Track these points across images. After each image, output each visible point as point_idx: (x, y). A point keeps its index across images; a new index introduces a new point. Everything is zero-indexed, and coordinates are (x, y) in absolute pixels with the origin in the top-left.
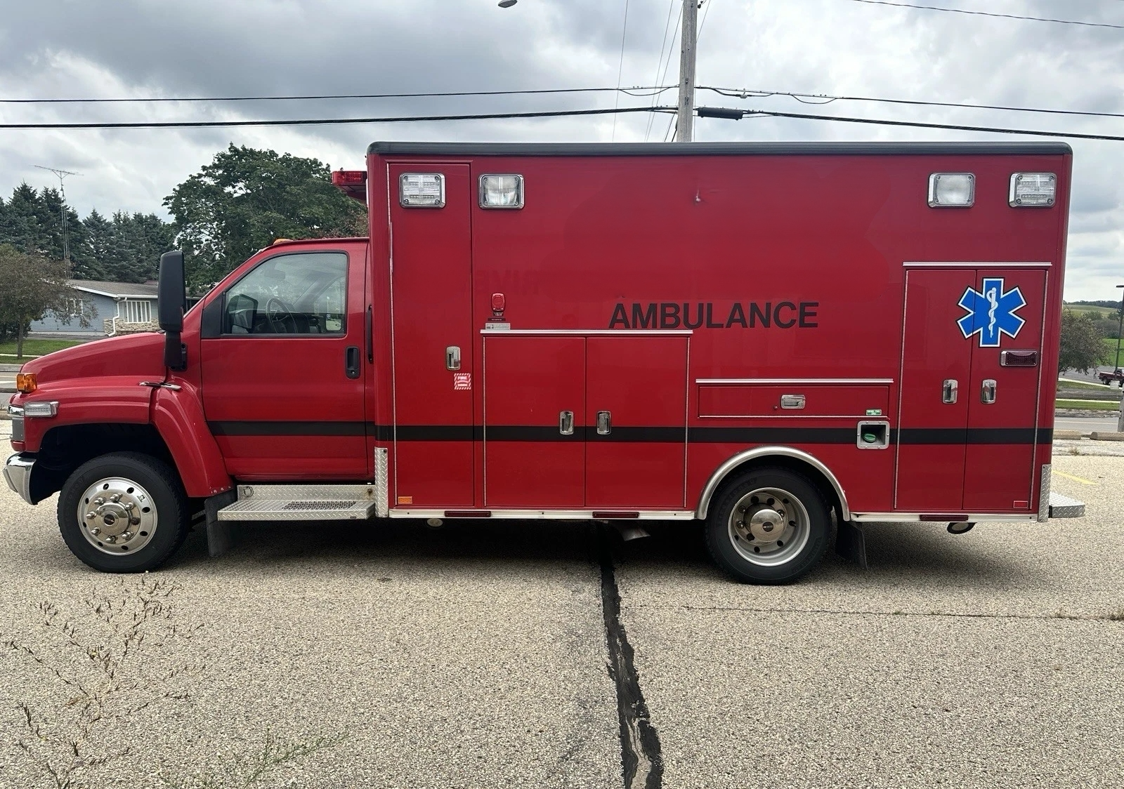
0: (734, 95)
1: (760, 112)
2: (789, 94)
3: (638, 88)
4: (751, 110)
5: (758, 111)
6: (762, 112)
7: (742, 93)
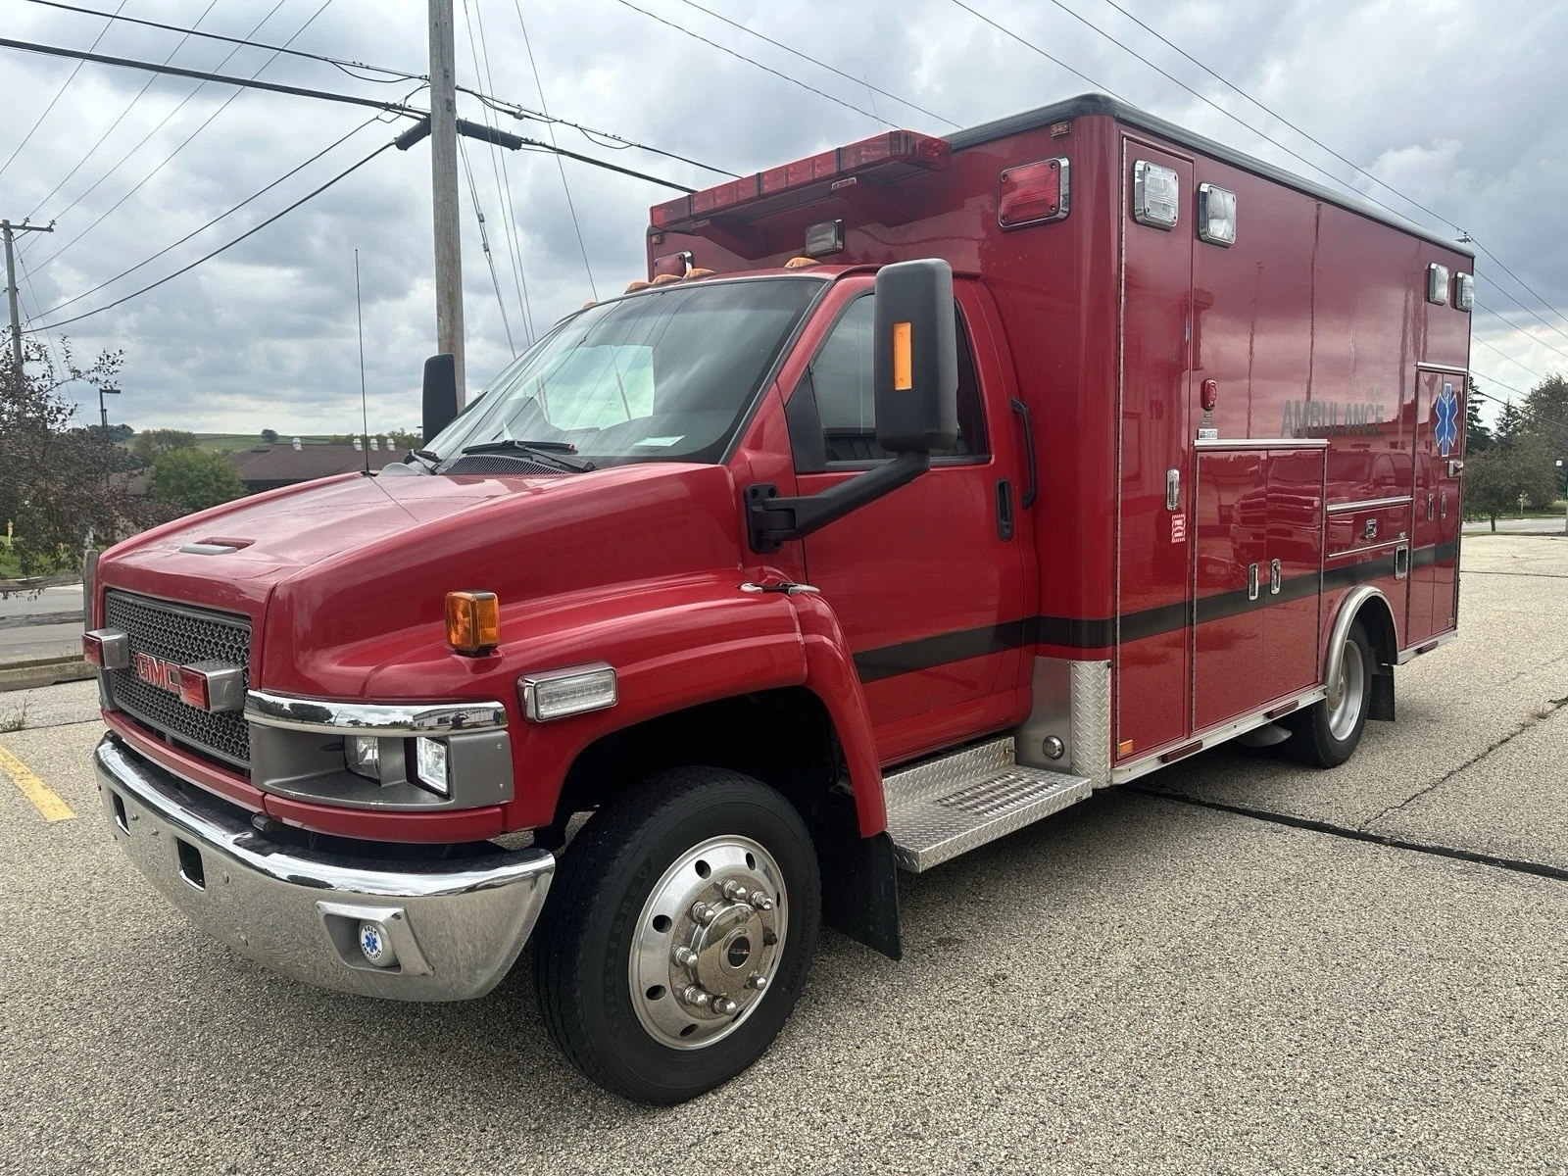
0: (505, 111)
1: (540, 144)
2: (576, 126)
3: (361, 66)
4: (530, 139)
5: (538, 142)
6: (544, 146)
7: (517, 111)
